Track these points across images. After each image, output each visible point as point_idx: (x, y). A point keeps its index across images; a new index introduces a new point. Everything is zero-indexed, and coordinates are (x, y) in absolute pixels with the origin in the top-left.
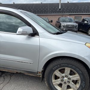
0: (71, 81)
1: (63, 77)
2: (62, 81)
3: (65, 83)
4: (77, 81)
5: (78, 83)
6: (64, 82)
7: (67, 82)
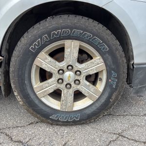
0: (82, 78)
1: (61, 71)
2: (60, 81)
3: (68, 85)
4: (97, 74)
5: (101, 80)
6: (65, 83)
7: (72, 84)
